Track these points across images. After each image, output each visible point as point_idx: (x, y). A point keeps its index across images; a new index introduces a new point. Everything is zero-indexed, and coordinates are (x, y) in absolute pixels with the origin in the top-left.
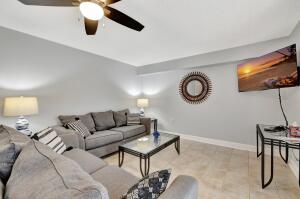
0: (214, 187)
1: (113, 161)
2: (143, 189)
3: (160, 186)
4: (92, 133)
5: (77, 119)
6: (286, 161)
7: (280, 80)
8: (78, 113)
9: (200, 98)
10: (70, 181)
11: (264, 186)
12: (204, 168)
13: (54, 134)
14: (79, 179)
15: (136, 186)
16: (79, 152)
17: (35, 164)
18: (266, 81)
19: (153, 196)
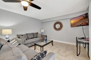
0: (62, 56)
1: (33, 48)
2: (38, 56)
3: (43, 55)
4: (27, 40)
5: (22, 35)
6: (85, 48)
7: (82, 24)
8: (23, 34)
9: (60, 29)
10: (16, 54)
11: (77, 55)
12: (60, 50)
13: (15, 40)
14: (19, 53)
15: (36, 55)
16: (22, 46)
17: (6, 49)
18: (78, 24)
19: (41, 58)
